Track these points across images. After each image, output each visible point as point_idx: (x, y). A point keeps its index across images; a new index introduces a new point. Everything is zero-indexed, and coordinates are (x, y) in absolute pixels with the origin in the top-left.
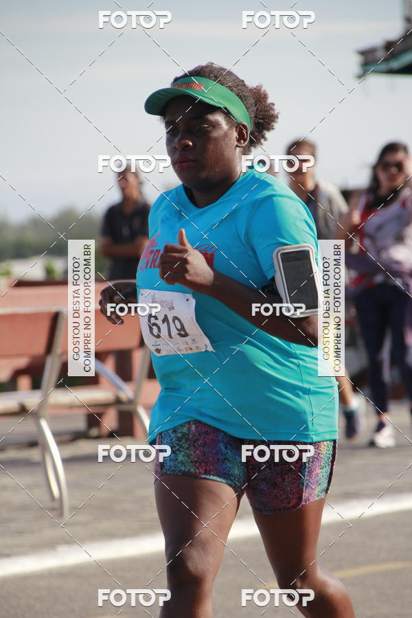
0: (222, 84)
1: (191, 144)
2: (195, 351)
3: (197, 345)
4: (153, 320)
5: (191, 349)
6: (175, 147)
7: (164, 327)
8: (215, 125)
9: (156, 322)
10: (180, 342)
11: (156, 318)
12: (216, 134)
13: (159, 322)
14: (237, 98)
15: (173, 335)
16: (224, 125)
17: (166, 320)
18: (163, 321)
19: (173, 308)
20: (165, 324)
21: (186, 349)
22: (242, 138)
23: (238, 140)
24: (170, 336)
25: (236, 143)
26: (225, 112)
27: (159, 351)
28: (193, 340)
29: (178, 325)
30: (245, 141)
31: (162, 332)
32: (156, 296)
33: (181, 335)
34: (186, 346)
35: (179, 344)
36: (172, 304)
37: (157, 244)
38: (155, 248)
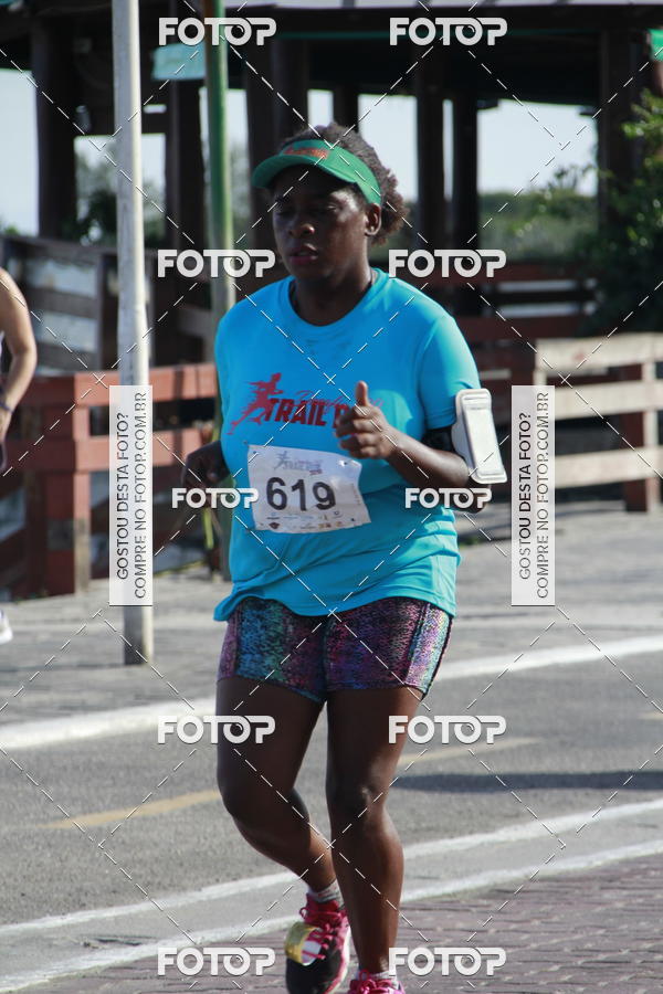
0: (351, 152)
1: (312, 229)
2: (335, 527)
3: (339, 519)
4: (276, 486)
5: (329, 526)
6: (290, 233)
7: (294, 499)
8: (342, 205)
9: (282, 488)
10: (315, 516)
11: (282, 483)
12: (343, 217)
13: (287, 489)
14: (369, 172)
15: (307, 506)
16: (352, 204)
17: (300, 486)
18: (294, 488)
19: (319, 471)
20: (298, 491)
21: (322, 526)
22: (372, 223)
23: (368, 226)
24: (303, 508)
25: (366, 231)
26: (355, 189)
27: (275, 526)
28: (336, 513)
29: (322, 493)
30: (376, 228)
31: (289, 502)
32: (288, 455)
33: (320, 507)
34: (323, 522)
35: (311, 518)
36: (319, 466)
37: (281, 392)
38: (280, 397)
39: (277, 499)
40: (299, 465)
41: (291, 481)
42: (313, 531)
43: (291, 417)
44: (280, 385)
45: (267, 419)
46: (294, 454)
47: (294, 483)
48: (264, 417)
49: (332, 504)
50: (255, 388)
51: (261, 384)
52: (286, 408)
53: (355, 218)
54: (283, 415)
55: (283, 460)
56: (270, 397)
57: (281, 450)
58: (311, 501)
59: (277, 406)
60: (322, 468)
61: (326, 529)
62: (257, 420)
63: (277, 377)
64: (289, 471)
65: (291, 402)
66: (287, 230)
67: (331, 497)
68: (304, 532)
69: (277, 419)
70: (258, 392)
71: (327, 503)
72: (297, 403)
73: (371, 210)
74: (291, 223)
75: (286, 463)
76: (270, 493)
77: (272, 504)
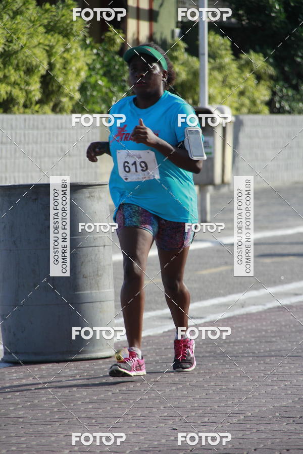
0: (158, 51)
2: (147, 179)
3: (149, 176)
4: (126, 164)
5: (145, 178)
7: (133, 168)
8: (154, 68)
9: (128, 165)
10: (141, 174)
11: (128, 163)
12: (155, 73)
13: (130, 165)
15: (138, 170)
16: (158, 68)
17: (135, 163)
18: (133, 165)
19: (141, 158)
20: (134, 166)
21: (143, 178)
23: (163, 78)
24: (136, 171)
27: (126, 179)
28: (148, 173)
29: (143, 165)
30: (166, 78)
31: (131, 170)
33: (143, 170)
34: (143, 176)
35: (139, 175)
38: (126, 132)
39: (127, 169)
41: (131, 162)
42: (140, 180)
43: (128, 139)
45: (121, 140)
46: (131, 152)
47: (133, 162)
49: (147, 169)
50: (118, 129)
52: (127, 136)
54: (126, 139)
55: (128, 155)
56: (122, 132)
57: (127, 151)
58: (139, 168)
59: (124, 136)
62: (118, 141)
63: (125, 126)
65: (129, 134)
67: (146, 166)
68: (136, 180)
69: (124, 140)
70: (118, 131)
71: (145, 169)
74: (137, 73)
76: (125, 167)
77: (125, 171)
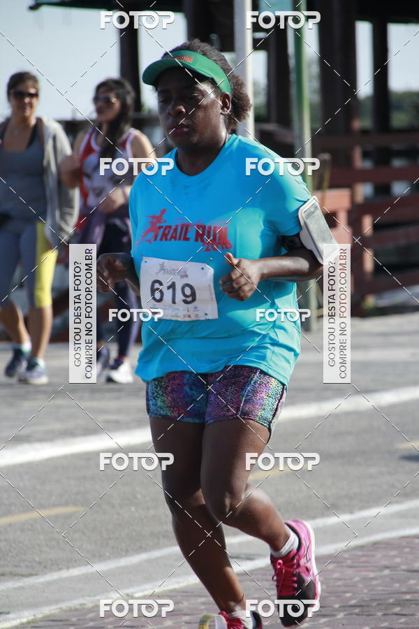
1: (184, 110)
2: (193, 318)
3: (197, 313)
4: (157, 286)
5: (189, 316)
6: (169, 114)
7: (168, 294)
8: (203, 94)
9: (161, 287)
10: (181, 309)
11: (161, 284)
12: (204, 102)
13: (164, 288)
14: (221, 71)
15: (177, 301)
16: (211, 93)
17: (172, 286)
18: (169, 288)
19: (186, 276)
20: (171, 290)
21: (185, 316)
22: (225, 106)
23: (222, 108)
24: (174, 302)
25: (221, 111)
26: (212, 82)
28: (196, 308)
29: (188, 291)
30: (228, 108)
31: (165, 297)
32: (165, 265)
33: (185, 302)
34: (186, 313)
35: (178, 309)
36: (185, 272)
37: (165, 221)
38: (164, 225)
39: (157, 295)
40: (173, 272)
41: (167, 283)
42: (179, 319)
43: (169, 237)
44: (165, 217)
45: (155, 240)
46: (168, 264)
47: (170, 283)
48: (153, 239)
49: (194, 300)
50: (150, 219)
51: (154, 217)
52: (166, 232)
53: (213, 103)
54: (165, 236)
55: (162, 268)
56: (158, 225)
57: (161, 261)
58: (179, 297)
60: (188, 273)
61: (187, 319)
62: (149, 241)
63: (163, 212)
64: (166, 275)
65: (170, 227)
66: (167, 111)
67: (193, 294)
68: (173, 319)
69: (162, 239)
70: (151, 222)
71: (190, 299)
72: (173, 227)
73: (224, 97)
74: (170, 107)
75: (164, 270)
76: (153, 291)
77: (154, 298)
